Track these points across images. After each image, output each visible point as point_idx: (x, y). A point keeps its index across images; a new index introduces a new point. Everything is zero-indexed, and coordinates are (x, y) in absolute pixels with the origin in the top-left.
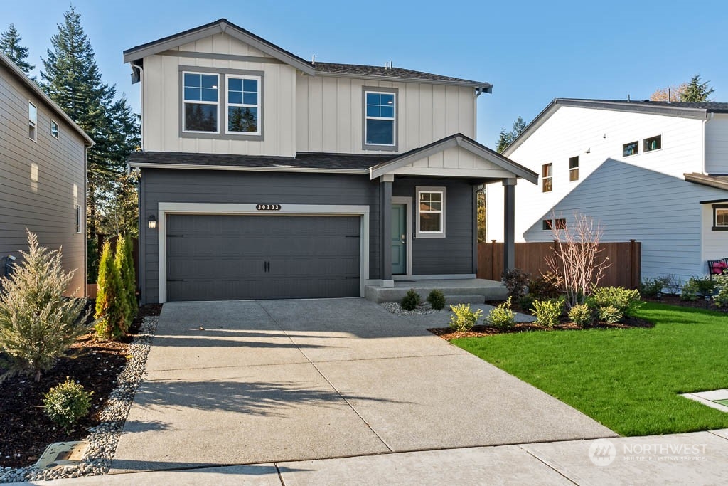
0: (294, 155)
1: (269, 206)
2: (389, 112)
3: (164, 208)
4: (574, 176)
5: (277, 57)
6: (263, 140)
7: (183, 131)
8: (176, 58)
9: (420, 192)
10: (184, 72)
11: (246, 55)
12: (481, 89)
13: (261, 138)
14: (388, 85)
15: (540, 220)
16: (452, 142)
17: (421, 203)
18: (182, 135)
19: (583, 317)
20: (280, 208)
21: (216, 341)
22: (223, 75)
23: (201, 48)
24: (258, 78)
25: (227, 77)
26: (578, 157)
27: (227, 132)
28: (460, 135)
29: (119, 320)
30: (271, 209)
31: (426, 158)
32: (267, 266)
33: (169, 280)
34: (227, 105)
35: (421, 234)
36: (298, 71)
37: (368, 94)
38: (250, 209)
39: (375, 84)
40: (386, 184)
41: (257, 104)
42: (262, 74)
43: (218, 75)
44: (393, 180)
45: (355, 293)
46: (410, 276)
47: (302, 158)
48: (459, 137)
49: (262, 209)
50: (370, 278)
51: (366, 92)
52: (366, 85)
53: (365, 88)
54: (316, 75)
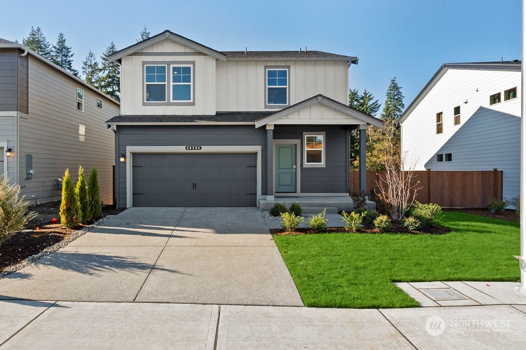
0: (214, 114)
1: (193, 147)
2: (284, 82)
3: (130, 149)
4: (457, 121)
5: (202, 52)
6: (194, 105)
7: (145, 102)
8: (140, 57)
9: (306, 136)
10: (145, 66)
11: (184, 51)
12: (350, 62)
13: (193, 104)
14: (283, 64)
15: (435, 154)
16: (314, 101)
17: (307, 144)
18: (144, 104)
19: (383, 224)
20: (201, 148)
21: (129, 231)
22: (169, 65)
23: (155, 50)
24: (191, 66)
25: (172, 66)
26: (459, 107)
27: (172, 101)
28: (320, 95)
29: (73, 216)
30: (195, 149)
31: (298, 112)
32: (194, 186)
33: (134, 194)
34: (172, 84)
35: (307, 164)
36: (217, 60)
37: (268, 71)
38: (182, 149)
39: (273, 64)
40: (268, 131)
41: (190, 82)
42: (193, 63)
43: (166, 65)
44: (273, 128)
45: (253, 204)
46: (299, 193)
47: (220, 115)
48: (320, 97)
49: (189, 149)
50: (262, 195)
51: (267, 70)
52: (267, 65)
53: (266, 67)
54: (227, 61)
